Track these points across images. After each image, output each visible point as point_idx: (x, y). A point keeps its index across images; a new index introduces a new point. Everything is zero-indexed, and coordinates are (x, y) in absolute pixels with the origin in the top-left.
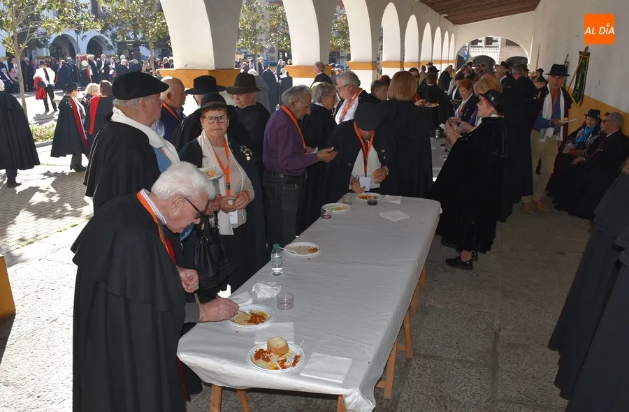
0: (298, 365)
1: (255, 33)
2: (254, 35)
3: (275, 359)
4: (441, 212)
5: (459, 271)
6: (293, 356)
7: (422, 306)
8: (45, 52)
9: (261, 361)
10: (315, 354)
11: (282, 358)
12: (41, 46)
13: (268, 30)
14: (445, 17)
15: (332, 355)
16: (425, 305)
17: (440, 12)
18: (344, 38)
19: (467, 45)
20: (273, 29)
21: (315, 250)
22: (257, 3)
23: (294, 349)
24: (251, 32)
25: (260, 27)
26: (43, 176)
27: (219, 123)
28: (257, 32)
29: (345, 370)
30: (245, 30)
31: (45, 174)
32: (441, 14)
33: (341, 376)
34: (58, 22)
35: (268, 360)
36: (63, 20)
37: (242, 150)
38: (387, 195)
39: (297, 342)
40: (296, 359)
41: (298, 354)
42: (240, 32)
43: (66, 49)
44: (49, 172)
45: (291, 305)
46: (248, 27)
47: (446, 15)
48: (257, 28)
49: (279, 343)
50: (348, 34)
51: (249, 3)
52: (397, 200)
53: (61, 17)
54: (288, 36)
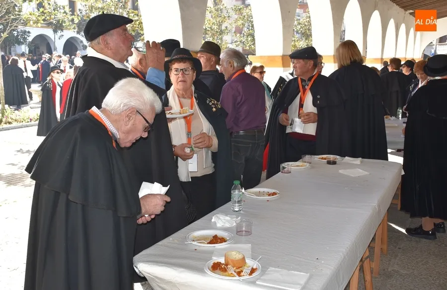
0: (254, 275)
1: (221, 32)
2: (220, 34)
3: (231, 270)
4: (403, 173)
5: (424, 241)
6: (250, 268)
7: (384, 270)
8: (24, 49)
9: (218, 271)
10: (271, 269)
11: (239, 270)
12: (20, 43)
13: (234, 30)
14: (411, 14)
15: (289, 270)
16: (387, 269)
17: (405, 8)
18: (306, 39)
19: (434, 43)
20: (239, 31)
21: (274, 194)
22: (223, 5)
23: (250, 263)
24: (217, 32)
25: (226, 27)
26: (16, 153)
27: (183, 74)
28: (223, 32)
29: (303, 282)
30: (212, 30)
31: (18, 151)
32: (406, 10)
33: (299, 286)
34: (38, 14)
35: (225, 270)
36: (43, 12)
37: (208, 102)
38: (346, 157)
39: (254, 258)
40: (253, 271)
41: (254, 267)
42: (207, 32)
43: (43, 48)
44: (21, 149)
45: (248, 233)
46: (215, 27)
47: (411, 11)
48: (223, 28)
49: (236, 256)
50: (311, 35)
51: (216, 4)
52: (358, 161)
53: (41, 10)
54: (253, 36)
